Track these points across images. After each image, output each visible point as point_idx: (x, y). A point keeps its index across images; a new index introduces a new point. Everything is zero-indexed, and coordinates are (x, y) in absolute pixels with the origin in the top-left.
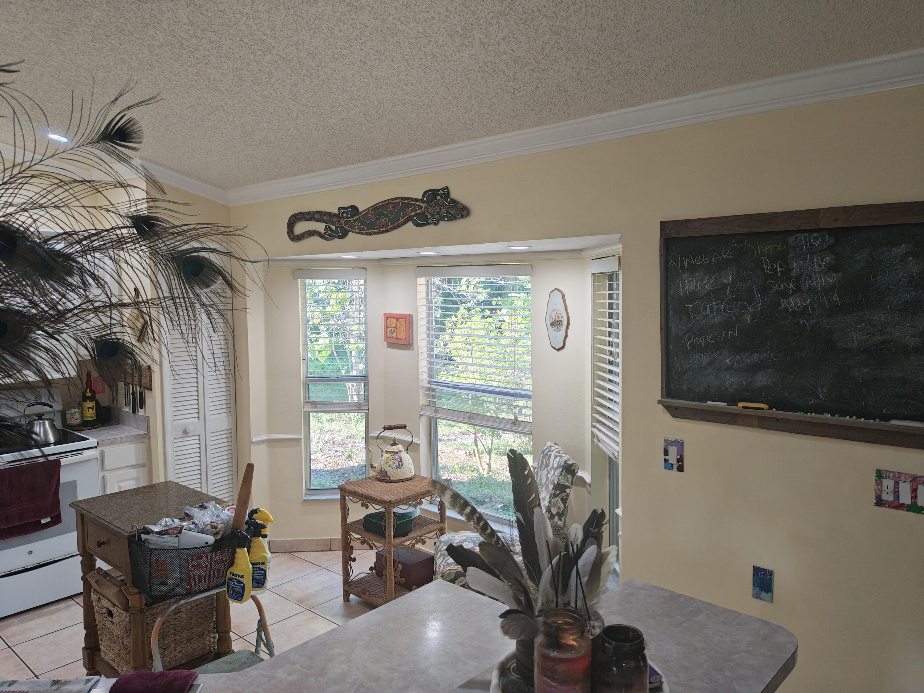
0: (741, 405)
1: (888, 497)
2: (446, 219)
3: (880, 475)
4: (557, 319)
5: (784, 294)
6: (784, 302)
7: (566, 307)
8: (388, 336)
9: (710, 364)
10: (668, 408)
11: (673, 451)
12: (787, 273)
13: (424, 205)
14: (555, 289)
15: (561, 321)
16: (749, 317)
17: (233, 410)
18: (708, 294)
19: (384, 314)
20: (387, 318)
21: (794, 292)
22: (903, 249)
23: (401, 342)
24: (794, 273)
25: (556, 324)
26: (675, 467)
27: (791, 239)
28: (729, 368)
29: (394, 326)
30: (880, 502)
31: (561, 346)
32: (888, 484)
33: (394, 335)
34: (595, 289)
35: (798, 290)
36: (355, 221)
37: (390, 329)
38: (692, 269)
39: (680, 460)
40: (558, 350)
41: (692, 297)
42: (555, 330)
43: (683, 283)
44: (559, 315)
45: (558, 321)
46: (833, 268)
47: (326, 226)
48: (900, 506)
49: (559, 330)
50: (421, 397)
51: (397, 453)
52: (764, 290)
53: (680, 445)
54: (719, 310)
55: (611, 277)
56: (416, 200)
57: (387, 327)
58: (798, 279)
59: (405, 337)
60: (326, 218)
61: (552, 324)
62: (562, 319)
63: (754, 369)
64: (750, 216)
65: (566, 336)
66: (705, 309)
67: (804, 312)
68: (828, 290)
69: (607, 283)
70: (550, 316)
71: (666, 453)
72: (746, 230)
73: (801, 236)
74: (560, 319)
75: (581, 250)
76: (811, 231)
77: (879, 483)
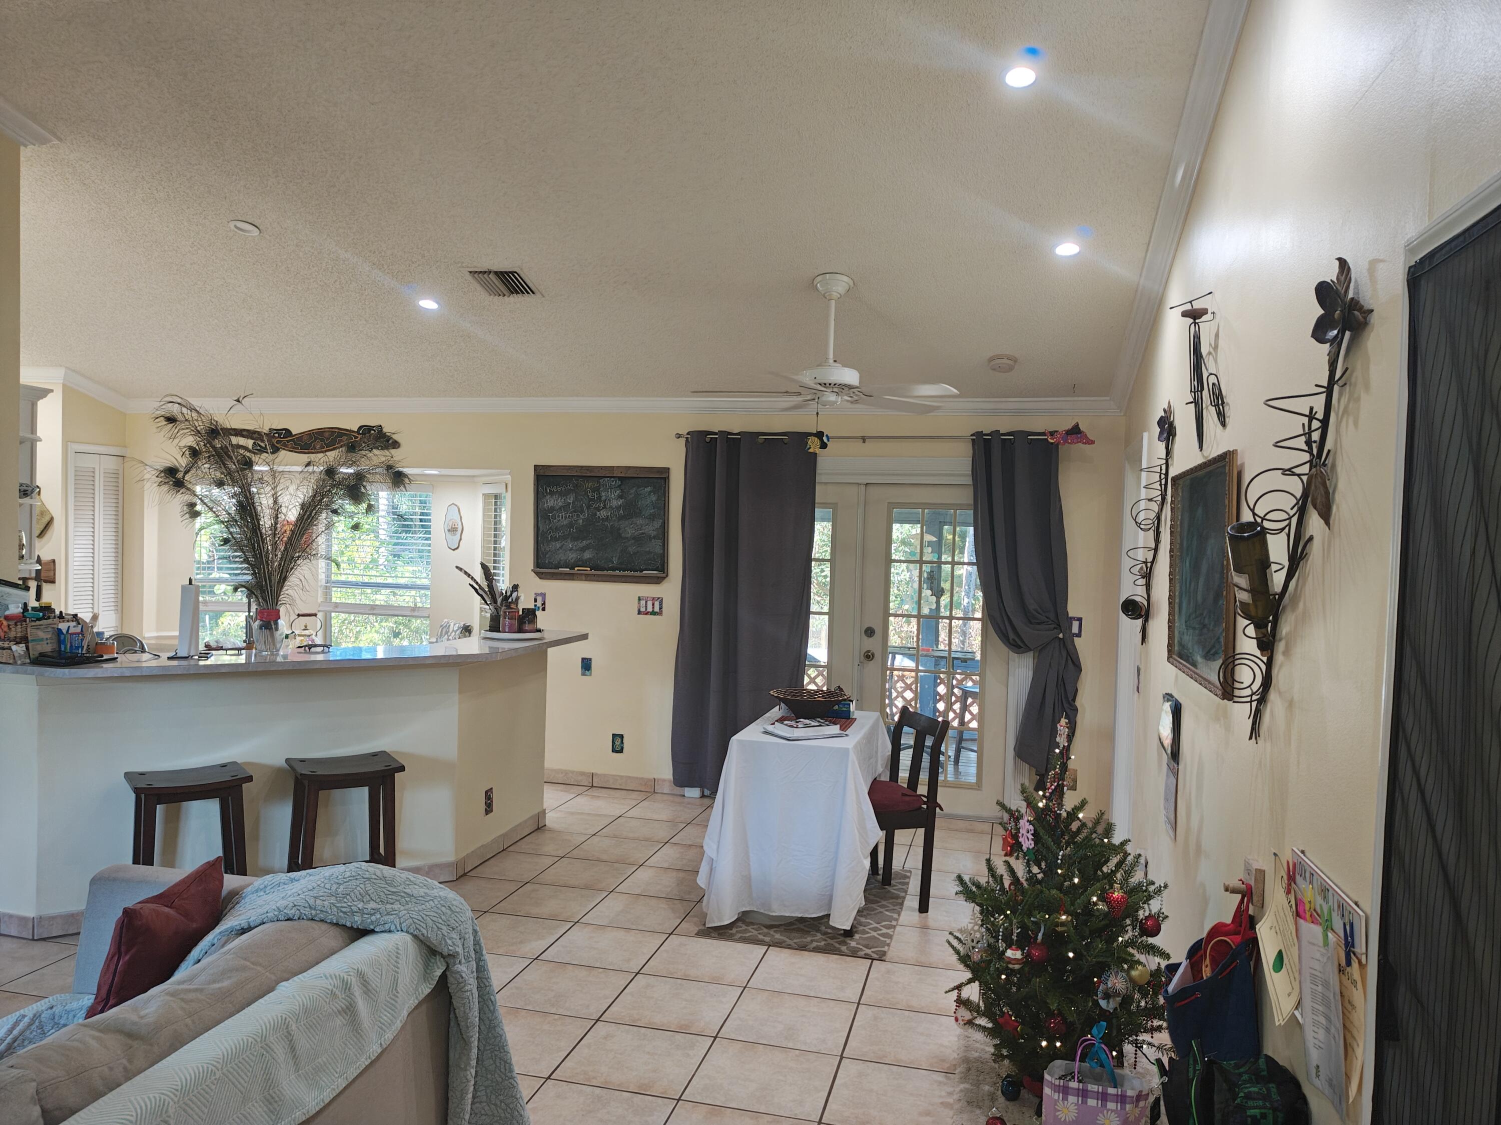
0: (576, 569)
1: (643, 609)
3: (640, 599)
4: (453, 527)
5: (598, 509)
6: (598, 513)
7: (461, 517)
9: (561, 548)
10: (537, 573)
11: (539, 599)
12: (600, 497)
13: (360, 436)
14: (452, 504)
16: (581, 521)
17: (119, 608)
18: (560, 508)
21: (603, 508)
22: (649, 489)
24: (603, 498)
25: (453, 530)
26: (541, 608)
27: (601, 481)
28: (571, 549)
30: (639, 613)
31: (456, 546)
32: (643, 602)
34: (486, 504)
35: (605, 507)
36: (288, 441)
38: (552, 493)
39: (544, 604)
40: (454, 550)
41: (552, 509)
42: (451, 535)
43: (547, 501)
44: (455, 524)
46: (620, 497)
47: (254, 443)
48: (647, 613)
49: (455, 535)
50: (319, 595)
51: (309, 636)
52: (589, 507)
53: (543, 595)
54: (566, 517)
55: (496, 497)
56: (354, 432)
58: (605, 501)
60: (256, 436)
61: (449, 530)
62: (458, 527)
63: (583, 550)
64: (582, 467)
65: (461, 539)
66: (559, 516)
67: (607, 519)
68: (618, 508)
69: (494, 501)
70: (448, 525)
71: (536, 601)
72: (580, 474)
73: (606, 479)
74: (456, 526)
75: (474, 476)
76: (611, 477)
77: (639, 603)
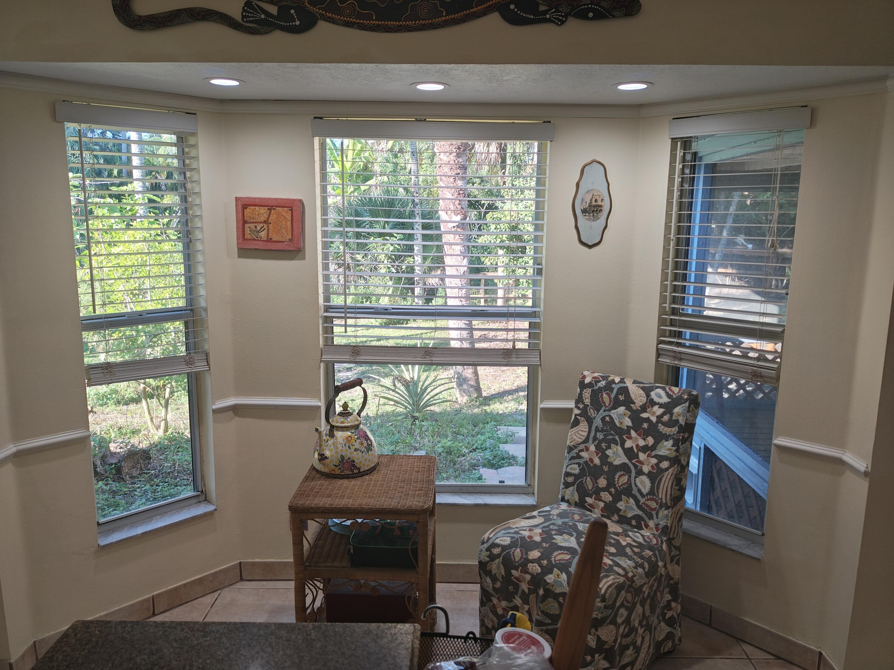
2: (591, 15)
4: (594, 203)
7: (608, 186)
8: (248, 236)
14: (593, 161)
15: (601, 206)
19: (237, 199)
20: (245, 207)
23: (279, 246)
25: (591, 210)
29: (263, 219)
31: (596, 241)
33: (263, 234)
37: (252, 226)
40: (591, 246)
42: (589, 220)
44: (597, 198)
45: (595, 206)
49: (596, 219)
57: (245, 222)
59: (289, 237)
61: (583, 211)
62: (602, 204)
65: (605, 228)
70: (583, 200)
74: (599, 203)
75: (641, 106)
